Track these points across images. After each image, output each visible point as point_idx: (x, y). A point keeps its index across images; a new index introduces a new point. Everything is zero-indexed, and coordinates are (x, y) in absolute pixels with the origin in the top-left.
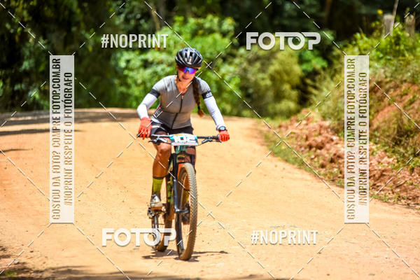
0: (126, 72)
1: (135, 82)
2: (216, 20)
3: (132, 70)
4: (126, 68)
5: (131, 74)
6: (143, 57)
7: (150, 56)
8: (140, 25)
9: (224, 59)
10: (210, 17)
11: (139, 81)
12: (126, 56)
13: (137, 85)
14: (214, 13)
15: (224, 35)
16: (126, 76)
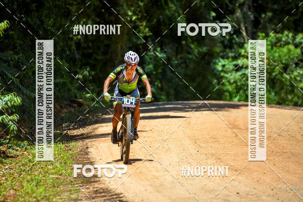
0: (222, 74)
1: (229, 81)
2: (291, 35)
3: (226, 72)
4: (222, 71)
5: (226, 75)
6: (235, 63)
7: (240, 62)
8: (234, 39)
9: (297, 64)
10: (286, 32)
11: (232, 81)
12: (222, 62)
13: (231, 84)
14: (289, 30)
15: (296, 46)
16: (222, 77)
